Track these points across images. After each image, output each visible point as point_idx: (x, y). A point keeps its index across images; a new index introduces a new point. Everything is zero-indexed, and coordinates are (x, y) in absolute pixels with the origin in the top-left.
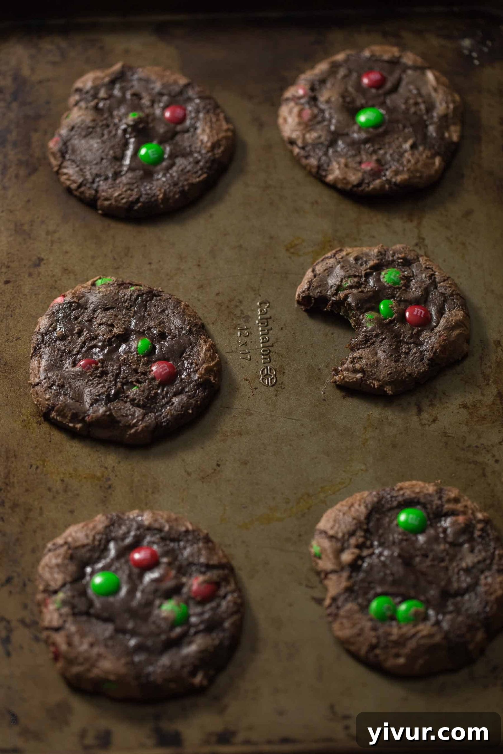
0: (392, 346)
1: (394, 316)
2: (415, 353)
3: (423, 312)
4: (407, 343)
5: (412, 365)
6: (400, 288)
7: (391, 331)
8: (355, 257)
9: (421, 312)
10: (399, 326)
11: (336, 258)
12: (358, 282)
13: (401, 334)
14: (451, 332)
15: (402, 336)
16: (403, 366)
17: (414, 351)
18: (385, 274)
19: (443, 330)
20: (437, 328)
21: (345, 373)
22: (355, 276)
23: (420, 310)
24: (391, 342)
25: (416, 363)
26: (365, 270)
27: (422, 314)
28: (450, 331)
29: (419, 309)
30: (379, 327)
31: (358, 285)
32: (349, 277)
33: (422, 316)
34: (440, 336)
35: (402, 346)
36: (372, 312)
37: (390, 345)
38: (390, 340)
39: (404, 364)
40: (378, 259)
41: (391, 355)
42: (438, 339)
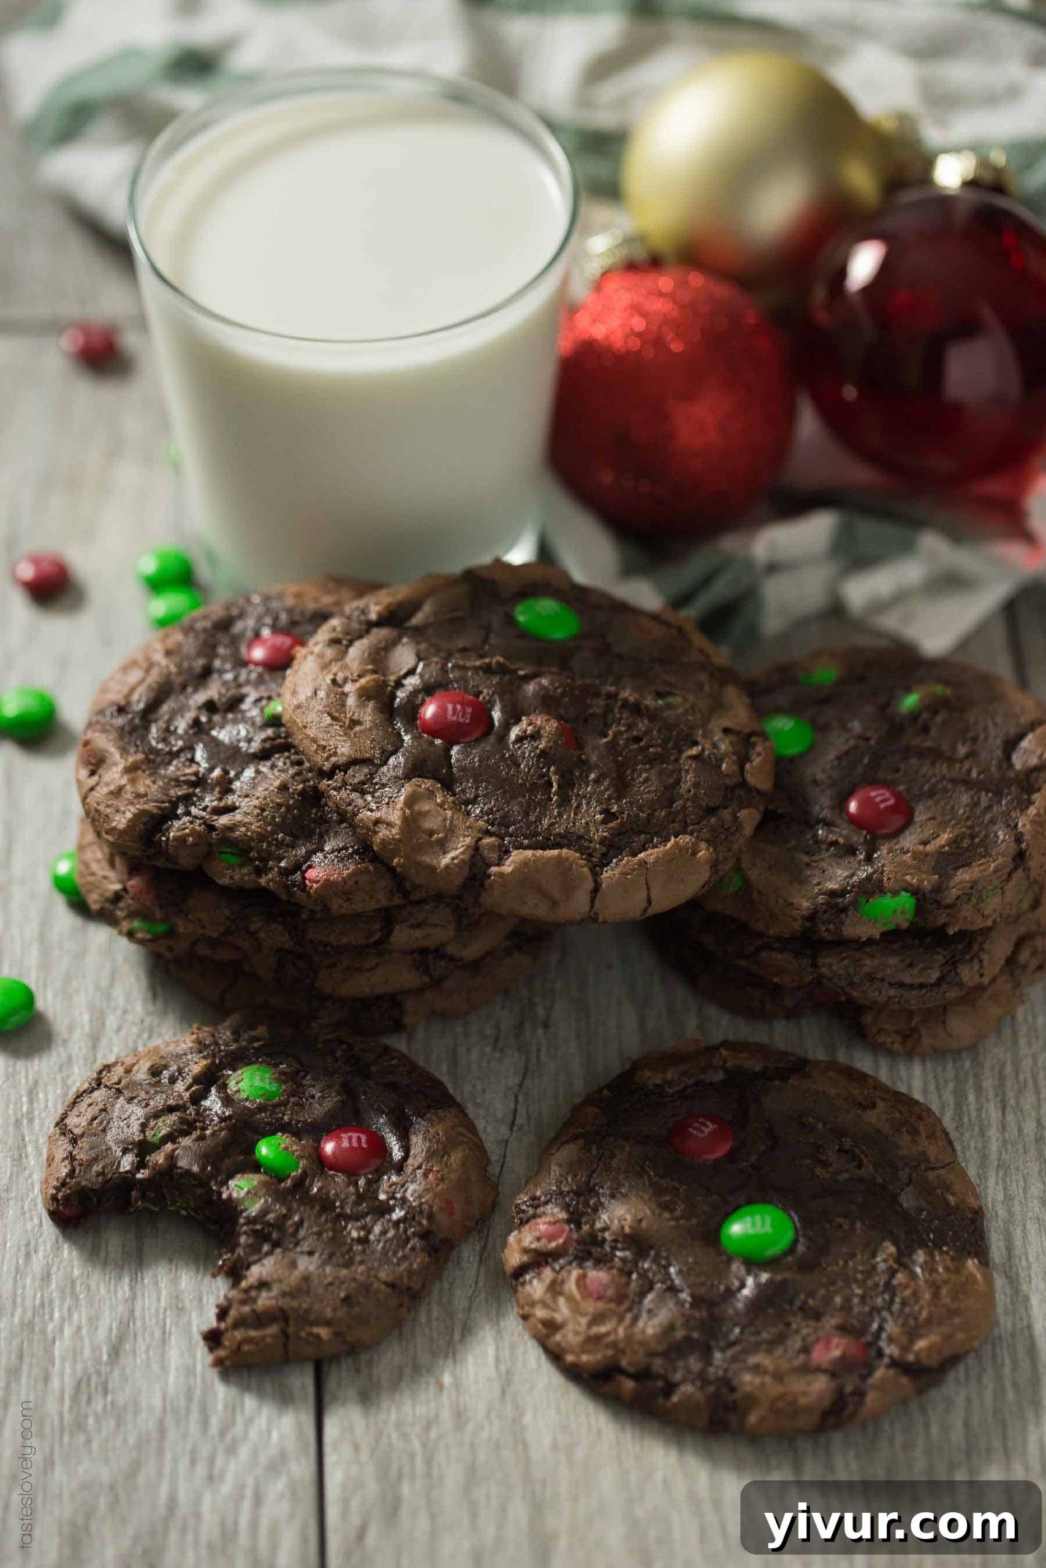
0: (325, 1235)
1: (301, 1165)
2: (384, 1232)
3: (364, 1138)
4: (357, 1218)
5: (388, 1261)
6: (285, 1104)
7: (308, 1200)
8: (149, 1069)
9: (359, 1139)
10: (320, 1184)
11: (106, 1086)
12: (183, 1121)
13: (335, 1202)
14: (445, 1159)
15: (338, 1204)
16: (369, 1270)
17: (377, 1229)
18: (237, 1083)
19: (428, 1159)
20: (410, 1161)
21: (238, 1334)
22: (171, 1109)
23: (355, 1135)
24: (319, 1226)
25: (395, 1253)
26: (187, 1089)
27: (363, 1141)
28: (443, 1157)
29: (349, 1134)
30: (276, 1200)
31: (186, 1128)
32: (157, 1115)
33: (364, 1146)
34: (425, 1175)
35: (346, 1227)
36: (246, 1175)
37: (319, 1234)
38: (315, 1222)
39: (370, 1265)
40: (205, 1057)
41: (331, 1256)
42: (423, 1183)
